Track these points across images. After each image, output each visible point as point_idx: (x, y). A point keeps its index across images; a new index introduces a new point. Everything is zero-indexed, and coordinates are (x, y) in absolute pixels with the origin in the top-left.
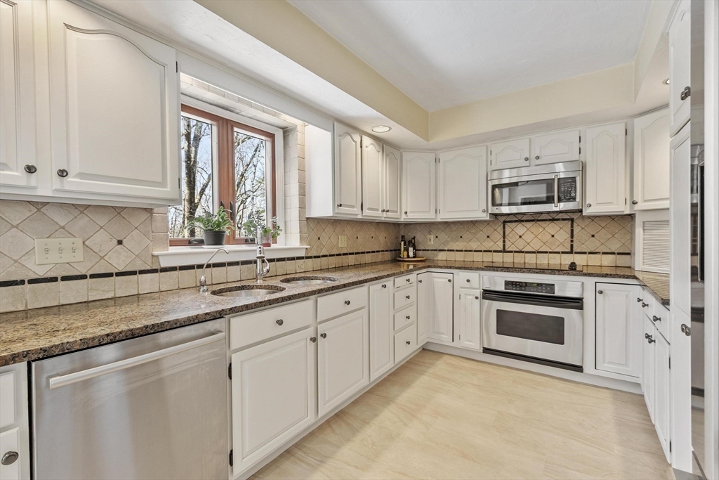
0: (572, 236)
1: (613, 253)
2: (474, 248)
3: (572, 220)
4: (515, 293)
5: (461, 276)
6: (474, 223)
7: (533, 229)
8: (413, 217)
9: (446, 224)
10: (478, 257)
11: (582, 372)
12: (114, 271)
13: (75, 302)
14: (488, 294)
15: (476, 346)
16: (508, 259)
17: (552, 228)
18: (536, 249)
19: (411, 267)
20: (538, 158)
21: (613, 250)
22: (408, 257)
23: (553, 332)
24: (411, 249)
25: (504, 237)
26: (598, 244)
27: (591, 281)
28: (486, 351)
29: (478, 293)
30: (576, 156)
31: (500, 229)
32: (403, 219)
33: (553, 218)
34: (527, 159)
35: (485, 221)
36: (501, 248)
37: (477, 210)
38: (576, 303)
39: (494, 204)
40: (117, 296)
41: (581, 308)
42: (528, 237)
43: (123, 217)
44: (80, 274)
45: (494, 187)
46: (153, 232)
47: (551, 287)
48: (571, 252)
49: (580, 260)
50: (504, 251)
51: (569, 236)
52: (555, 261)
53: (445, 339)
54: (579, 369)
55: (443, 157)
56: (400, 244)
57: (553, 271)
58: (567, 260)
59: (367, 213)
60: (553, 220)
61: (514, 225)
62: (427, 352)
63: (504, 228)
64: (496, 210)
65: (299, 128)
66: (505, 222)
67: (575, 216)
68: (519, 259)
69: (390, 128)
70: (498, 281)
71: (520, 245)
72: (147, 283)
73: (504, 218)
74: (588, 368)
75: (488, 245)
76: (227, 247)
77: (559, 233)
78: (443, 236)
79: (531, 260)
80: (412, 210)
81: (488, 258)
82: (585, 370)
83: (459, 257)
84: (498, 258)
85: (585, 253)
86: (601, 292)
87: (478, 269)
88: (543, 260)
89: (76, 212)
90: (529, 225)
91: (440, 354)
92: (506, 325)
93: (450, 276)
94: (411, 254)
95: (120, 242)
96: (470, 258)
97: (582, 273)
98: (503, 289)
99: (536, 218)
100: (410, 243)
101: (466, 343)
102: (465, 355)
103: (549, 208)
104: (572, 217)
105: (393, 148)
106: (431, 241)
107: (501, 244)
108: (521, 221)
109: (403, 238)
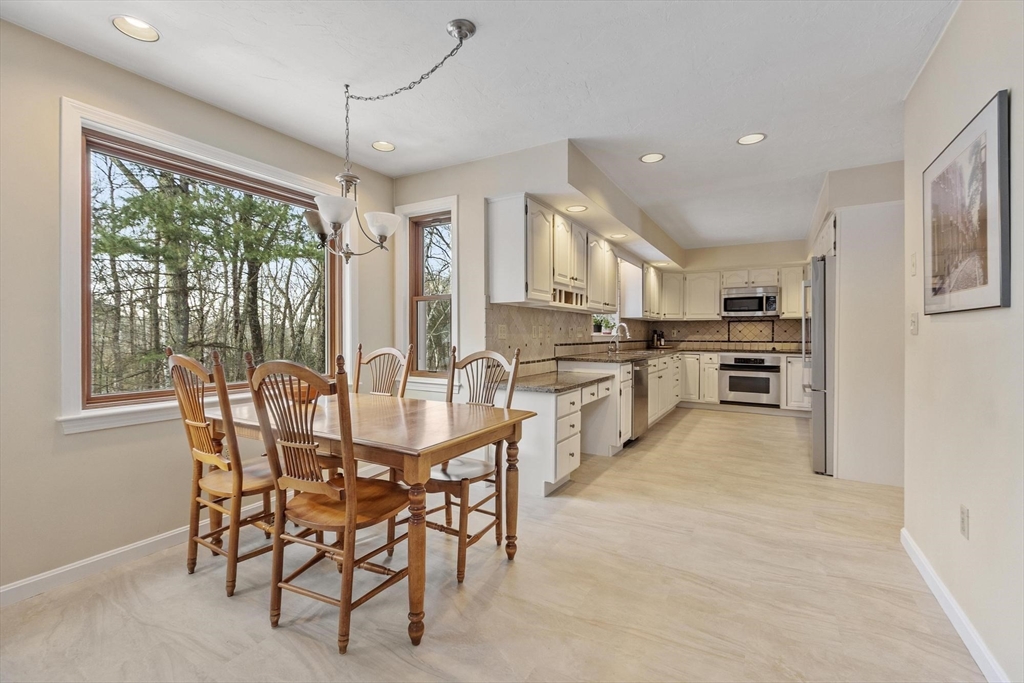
0: (773, 331)
1: (796, 342)
2: (707, 340)
3: (773, 321)
4: (742, 364)
5: (707, 355)
6: (707, 322)
7: (749, 327)
8: (669, 317)
9: (687, 323)
10: (710, 346)
11: (779, 408)
14: (724, 367)
15: (716, 400)
16: (733, 345)
17: (761, 326)
18: (750, 340)
19: (664, 352)
20: (752, 282)
21: (796, 340)
22: (661, 345)
23: (763, 387)
24: (663, 340)
25: (729, 332)
26: (788, 336)
27: (783, 357)
28: (722, 402)
29: (718, 366)
30: (776, 284)
31: (727, 327)
32: (662, 318)
33: (761, 320)
34: (746, 283)
35: (716, 321)
36: (727, 339)
37: (712, 311)
38: (775, 369)
39: (726, 310)
41: (779, 371)
42: (745, 332)
45: (726, 300)
47: (762, 361)
48: (772, 341)
49: (778, 346)
50: (729, 341)
51: (771, 331)
52: (762, 347)
53: (694, 398)
54: (777, 406)
55: (690, 277)
56: (654, 336)
57: (763, 352)
58: (770, 346)
59: (652, 315)
60: (761, 321)
61: (736, 323)
62: (681, 408)
63: (729, 325)
64: (725, 314)
66: (729, 322)
67: (775, 319)
68: (739, 346)
70: (730, 358)
71: (740, 337)
73: (728, 319)
74: (783, 406)
75: (718, 337)
76: (600, 334)
77: (764, 330)
78: (684, 331)
79: (747, 346)
80: (666, 311)
81: (717, 346)
82: (782, 407)
83: (696, 346)
84: (725, 346)
85: (780, 342)
86: (789, 362)
87: (717, 351)
88: (755, 347)
90: (746, 324)
91: (691, 408)
92: (735, 385)
93: (698, 357)
94: (663, 343)
96: (704, 346)
97: (779, 352)
98: (733, 363)
99: (750, 320)
100: (661, 336)
101: (708, 399)
102: (707, 407)
103: (759, 314)
104: (773, 320)
105: (660, 272)
106: (675, 335)
107: (727, 336)
108: (740, 321)
109: (655, 332)
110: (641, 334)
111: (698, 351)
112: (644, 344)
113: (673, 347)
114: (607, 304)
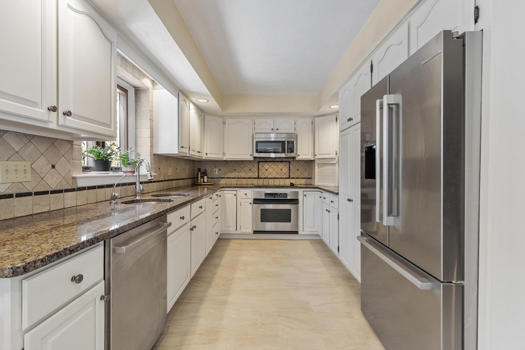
0: (289, 170)
1: (305, 178)
2: (242, 176)
3: (289, 162)
4: (271, 198)
5: (241, 192)
6: (242, 162)
7: (273, 166)
8: (212, 156)
9: (226, 162)
10: (244, 182)
11: (298, 234)
12: (49, 189)
13: (24, 215)
14: (256, 201)
15: (250, 231)
16: (261, 182)
17: (281, 166)
18: (274, 176)
19: (205, 189)
20: (277, 129)
21: (305, 177)
22: (204, 182)
23: (285, 216)
24: (206, 177)
25: (258, 170)
26: (300, 174)
27: (300, 191)
28: (255, 232)
29: (251, 201)
30: (293, 131)
32: (204, 157)
33: (281, 160)
34: (272, 129)
35: (249, 161)
36: (257, 176)
37: (246, 153)
38: (295, 202)
39: (257, 151)
40: (51, 210)
41: (298, 204)
42: (270, 170)
43: (56, 147)
44: (28, 191)
45: (257, 142)
46: (73, 160)
47: (286, 195)
48: (289, 178)
49: (293, 181)
50: (259, 178)
51: (288, 170)
52: (282, 182)
53: (232, 230)
55: (228, 121)
56: (198, 174)
57: (284, 187)
58: (288, 182)
59: (192, 152)
60: (282, 161)
61: (264, 163)
63: (258, 165)
64: (257, 155)
65: (150, 90)
66: (259, 162)
67: (291, 160)
68: (266, 182)
69: (208, 101)
70: (261, 193)
71: (267, 174)
72: (70, 200)
73: (258, 160)
74: (300, 232)
75: (250, 174)
76: (111, 173)
77: (283, 169)
78: (224, 169)
79: (271, 182)
80: (209, 150)
81: (250, 182)
82: (300, 233)
83: (234, 182)
84: (255, 182)
85: (295, 178)
86: (305, 195)
87: (251, 187)
88: (277, 182)
89: (26, 141)
90: (270, 164)
91: (229, 240)
92: (266, 216)
93: (235, 192)
94: (206, 180)
95: (53, 167)
96: (240, 182)
97: (297, 187)
98: (264, 198)
99: (274, 161)
100: (204, 174)
101: (244, 230)
102: (243, 238)
103: (283, 155)
104: (290, 161)
105: (201, 111)
106: (216, 172)
107: (257, 174)
108: (266, 162)
109: (199, 170)
110: (184, 172)
111: (236, 187)
112: (189, 182)
113: (214, 186)
114: (68, 114)
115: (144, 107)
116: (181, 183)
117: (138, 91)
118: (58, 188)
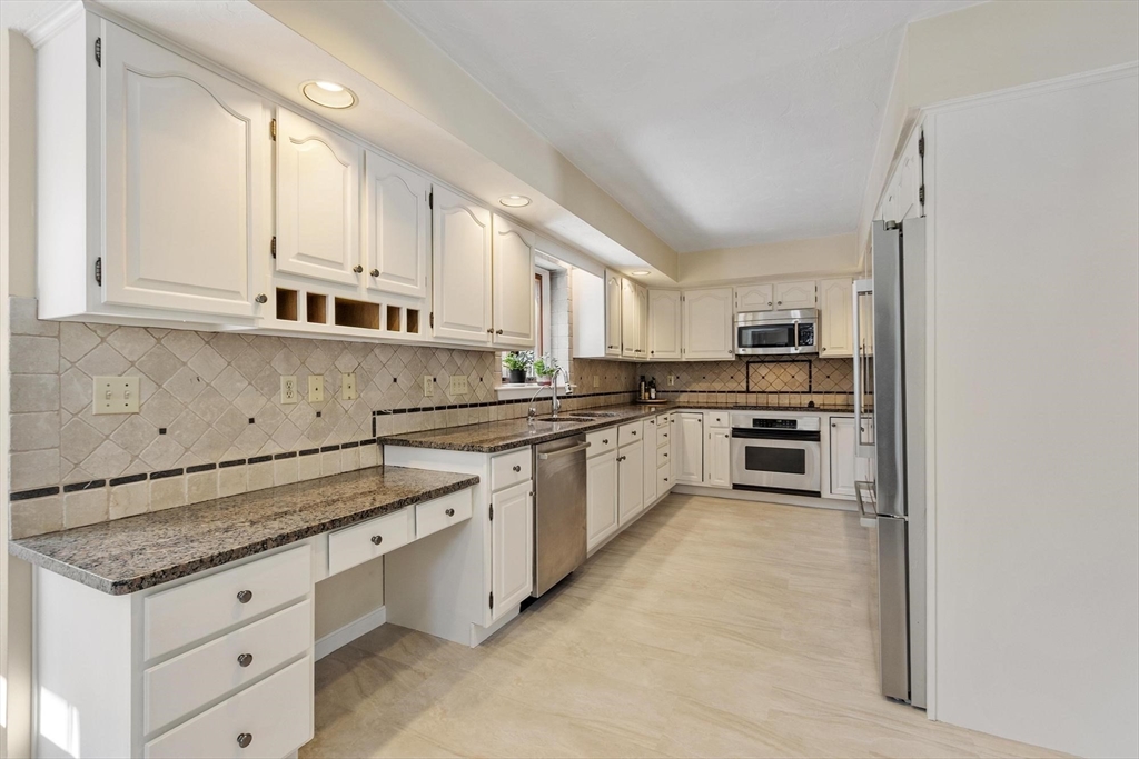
0: (810, 377)
1: (845, 393)
2: (718, 389)
3: (810, 362)
4: (763, 429)
5: (711, 416)
6: (717, 363)
7: (775, 370)
8: (660, 356)
9: (689, 364)
10: (722, 398)
11: (820, 496)
12: (479, 402)
14: (738, 432)
15: (727, 484)
16: (752, 399)
17: (792, 369)
18: (778, 389)
19: (653, 409)
20: (780, 303)
21: (845, 390)
22: (650, 398)
23: (795, 463)
24: (653, 390)
25: (748, 377)
26: (832, 384)
27: (825, 416)
28: (736, 487)
29: (728, 431)
30: (812, 304)
31: (744, 370)
32: (649, 358)
33: (793, 360)
34: (770, 304)
35: (729, 361)
36: (745, 389)
37: (719, 347)
38: (814, 436)
39: (740, 345)
41: (818, 440)
42: (771, 378)
43: (483, 360)
44: (466, 403)
45: (741, 329)
46: (495, 371)
47: (794, 423)
48: (809, 392)
49: (818, 400)
50: (748, 392)
51: (807, 377)
52: (795, 400)
53: (695, 479)
54: (817, 494)
55: (687, 295)
56: (640, 385)
57: (795, 409)
58: (806, 399)
59: (626, 353)
60: (793, 361)
61: (757, 365)
62: (675, 496)
63: (748, 368)
64: (741, 351)
65: (569, 272)
66: (748, 363)
67: (813, 358)
68: (762, 399)
69: (650, 273)
70: (745, 419)
71: (763, 386)
73: (747, 359)
74: (826, 493)
75: (732, 386)
77: (797, 376)
78: (685, 377)
79: (773, 400)
80: (658, 347)
81: (732, 399)
82: (823, 495)
83: (702, 398)
84: (741, 399)
85: (821, 393)
86: (834, 425)
87: (727, 408)
88: (785, 400)
89: (464, 356)
90: (771, 366)
91: (690, 496)
92: (755, 460)
93: (699, 417)
94: (653, 396)
95: (481, 379)
96: (713, 399)
97: (819, 410)
98: (751, 426)
99: (777, 360)
100: (651, 384)
101: (716, 482)
102: (714, 494)
103: (792, 350)
104: (810, 360)
105: (642, 287)
106: (672, 382)
107: (744, 385)
108: (763, 362)
109: (643, 378)
110: (620, 382)
111: (700, 408)
112: (627, 397)
113: (668, 404)
114: (500, 332)
115: (561, 296)
116: (613, 399)
117: (553, 274)
118: (485, 401)
